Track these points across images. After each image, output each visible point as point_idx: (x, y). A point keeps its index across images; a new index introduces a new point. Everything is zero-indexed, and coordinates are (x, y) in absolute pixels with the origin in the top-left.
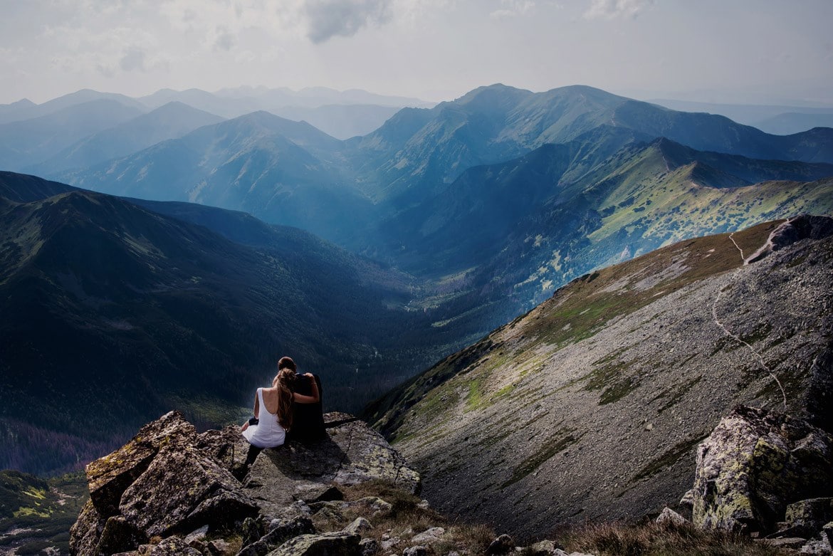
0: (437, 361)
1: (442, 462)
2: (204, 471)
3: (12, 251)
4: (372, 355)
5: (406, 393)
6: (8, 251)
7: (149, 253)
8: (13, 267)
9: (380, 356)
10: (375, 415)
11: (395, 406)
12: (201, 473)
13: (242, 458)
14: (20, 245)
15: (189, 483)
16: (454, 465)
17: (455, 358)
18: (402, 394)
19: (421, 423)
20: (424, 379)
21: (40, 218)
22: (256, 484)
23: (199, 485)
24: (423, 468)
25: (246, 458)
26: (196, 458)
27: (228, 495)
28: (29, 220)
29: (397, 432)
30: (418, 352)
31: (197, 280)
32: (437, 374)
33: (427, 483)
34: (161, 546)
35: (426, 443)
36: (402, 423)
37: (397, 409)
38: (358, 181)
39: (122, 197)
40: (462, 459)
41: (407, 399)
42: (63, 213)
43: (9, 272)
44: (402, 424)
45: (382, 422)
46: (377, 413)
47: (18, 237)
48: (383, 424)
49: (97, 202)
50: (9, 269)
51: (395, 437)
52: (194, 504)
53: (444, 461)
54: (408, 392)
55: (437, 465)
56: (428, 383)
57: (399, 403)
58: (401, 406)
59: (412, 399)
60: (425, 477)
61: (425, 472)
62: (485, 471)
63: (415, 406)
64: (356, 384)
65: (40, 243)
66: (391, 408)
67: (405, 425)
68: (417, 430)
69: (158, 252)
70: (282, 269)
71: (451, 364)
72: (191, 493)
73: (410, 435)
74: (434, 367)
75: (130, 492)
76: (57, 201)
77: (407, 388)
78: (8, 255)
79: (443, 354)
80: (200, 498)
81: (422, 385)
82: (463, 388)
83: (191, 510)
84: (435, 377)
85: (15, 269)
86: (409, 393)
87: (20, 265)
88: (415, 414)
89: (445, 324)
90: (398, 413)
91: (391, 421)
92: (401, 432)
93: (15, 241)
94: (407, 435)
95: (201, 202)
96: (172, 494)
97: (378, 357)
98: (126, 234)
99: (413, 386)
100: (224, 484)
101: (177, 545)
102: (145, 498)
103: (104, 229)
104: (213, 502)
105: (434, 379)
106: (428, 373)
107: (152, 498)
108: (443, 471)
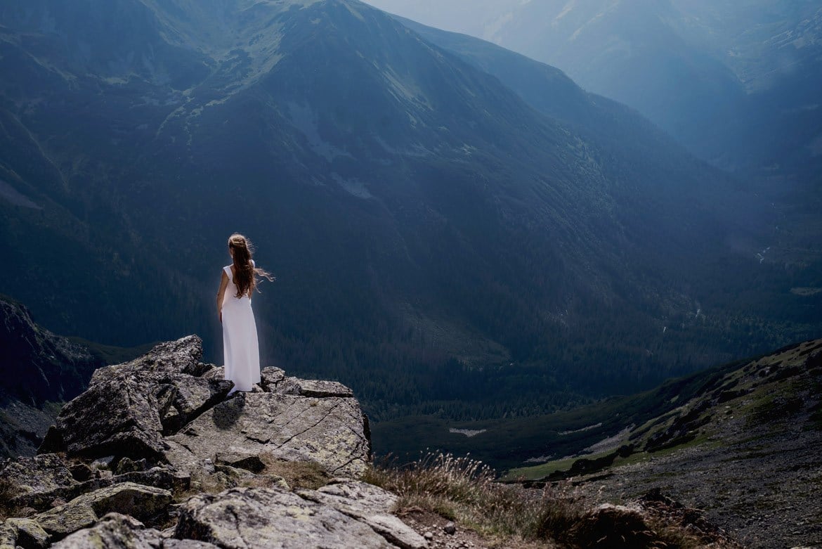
0: (785, 344)
1: (750, 491)
2: (128, 405)
3: (241, 62)
4: (691, 313)
5: (726, 379)
6: (235, 60)
7: (413, 100)
8: (237, 83)
9: (704, 317)
10: (674, 400)
11: (705, 393)
12: (125, 406)
13: (198, 403)
14: (251, 55)
15: (113, 412)
16: (768, 500)
17: (811, 347)
18: (720, 380)
19: (736, 428)
20: (758, 366)
21: (283, 24)
22: (194, 432)
23: (119, 417)
24: (720, 492)
25: (201, 405)
26: (128, 391)
27: (137, 434)
28: (269, 24)
29: (697, 432)
30: (761, 325)
31: (469, 150)
32: (780, 363)
33: (721, 514)
34: (36, 459)
35: (734, 459)
36: (708, 420)
37: (709, 398)
38: (732, 54)
39: (394, 15)
40: (781, 495)
41: (725, 388)
42: (314, 22)
43: (230, 90)
44: (707, 423)
45: (680, 412)
46: (677, 397)
47: (251, 44)
48: (682, 415)
49: (360, 17)
50: (231, 85)
51: (693, 438)
52: (109, 434)
53: (753, 491)
54: (730, 378)
55: (743, 493)
56: (763, 374)
57: (713, 391)
58: (714, 396)
59: (732, 390)
60: (721, 506)
61: (723, 499)
62: (811, 522)
63: (733, 401)
64: (658, 348)
65: (276, 59)
66: (699, 394)
67: (711, 424)
68: (728, 437)
69: (425, 101)
70: (591, 160)
71: (802, 354)
72: (111, 422)
73: (714, 440)
74: (778, 352)
75: (69, 406)
76: (310, 5)
77: (730, 372)
78: (233, 65)
79: (798, 336)
80: (115, 429)
81: (752, 374)
82: (811, 394)
83: (105, 438)
84: (775, 368)
85: (239, 86)
86: (730, 381)
87: (247, 83)
88: (730, 413)
89: (813, 293)
90: (706, 405)
91: (694, 414)
92: (704, 433)
93: (247, 49)
94: (710, 440)
95: (498, 42)
96: (97, 418)
97: (700, 317)
98: (389, 67)
99: (739, 373)
100: (140, 423)
101: (53, 462)
102: (77, 416)
103: (361, 55)
104: (123, 436)
105: (772, 371)
106: (765, 358)
107: (83, 417)
108: (749, 505)
